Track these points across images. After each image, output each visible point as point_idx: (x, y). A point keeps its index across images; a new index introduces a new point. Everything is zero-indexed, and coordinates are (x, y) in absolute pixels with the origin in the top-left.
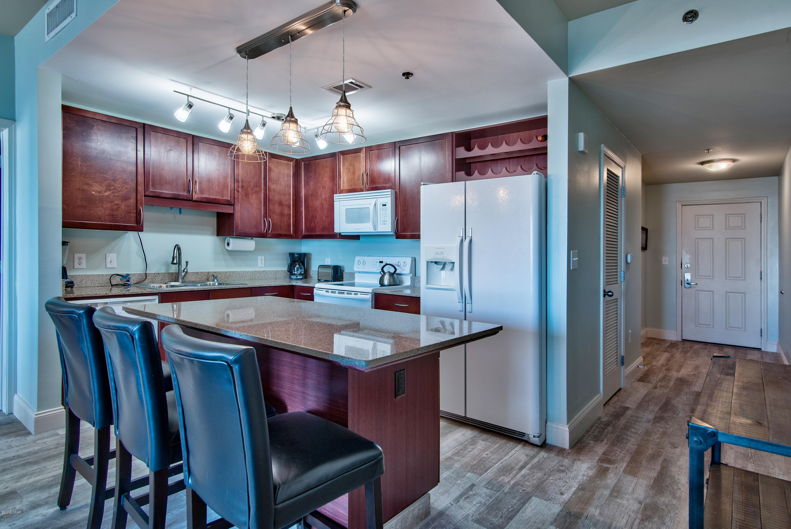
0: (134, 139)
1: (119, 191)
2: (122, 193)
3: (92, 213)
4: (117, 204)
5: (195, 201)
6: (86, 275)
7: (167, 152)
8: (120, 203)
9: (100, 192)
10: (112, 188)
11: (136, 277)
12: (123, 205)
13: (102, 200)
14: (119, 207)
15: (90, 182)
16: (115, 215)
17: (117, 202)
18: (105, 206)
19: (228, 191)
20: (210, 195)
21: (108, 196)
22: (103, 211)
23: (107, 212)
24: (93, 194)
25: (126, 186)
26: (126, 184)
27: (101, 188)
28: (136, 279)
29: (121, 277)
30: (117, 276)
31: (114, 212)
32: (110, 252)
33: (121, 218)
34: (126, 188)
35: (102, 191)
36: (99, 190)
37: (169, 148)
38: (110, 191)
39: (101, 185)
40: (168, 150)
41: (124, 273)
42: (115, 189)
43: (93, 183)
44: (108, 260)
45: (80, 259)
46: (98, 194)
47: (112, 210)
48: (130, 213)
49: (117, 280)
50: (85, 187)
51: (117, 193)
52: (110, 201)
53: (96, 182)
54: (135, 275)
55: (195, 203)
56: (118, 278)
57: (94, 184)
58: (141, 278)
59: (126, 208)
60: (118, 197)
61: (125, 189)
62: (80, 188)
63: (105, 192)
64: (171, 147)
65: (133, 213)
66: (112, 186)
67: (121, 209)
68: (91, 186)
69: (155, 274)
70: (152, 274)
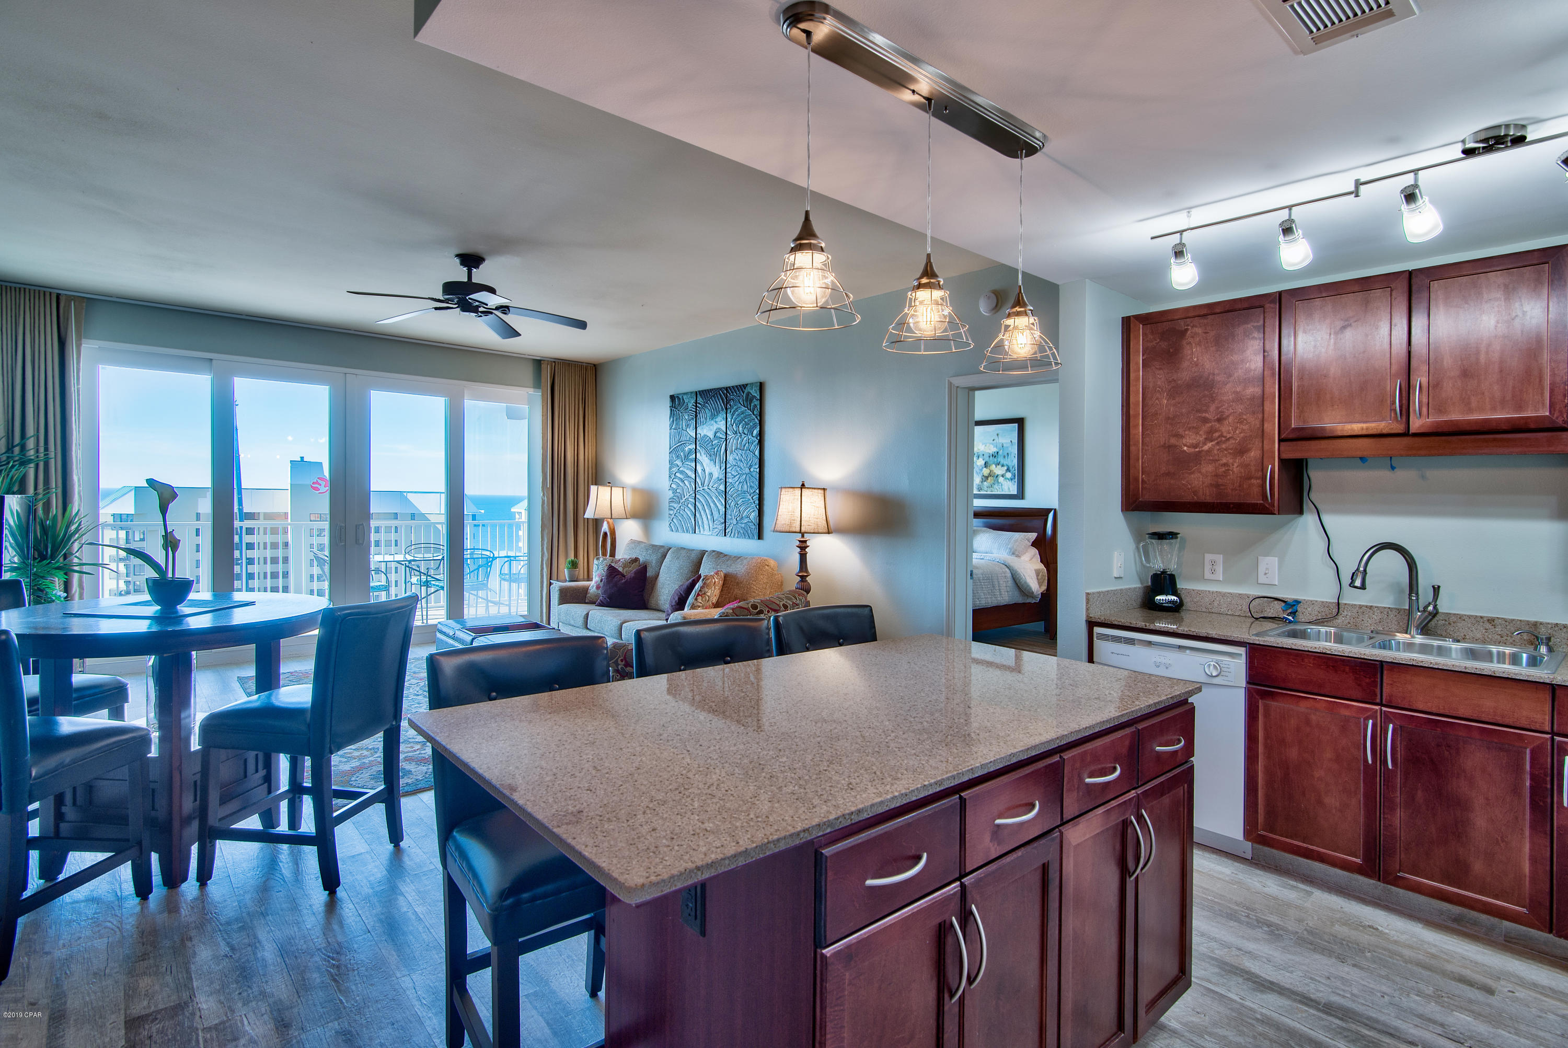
0: (1259, 332)
1: (1228, 439)
2: (1233, 442)
3: (1183, 484)
4: (1225, 465)
5: (1416, 435)
6: (1220, 593)
7: (1336, 333)
8: (1231, 461)
9: (1195, 446)
10: (1217, 434)
11: (1316, 608)
12: (1236, 465)
13: (1198, 457)
14: (1228, 470)
15: (1181, 431)
16: (1222, 485)
17: (1224, 461)
18: (1203, 471)
19: (1542, 389)
20: (1471, 411)
21: (1209, 451)
22: (1201, 479)
23: (1208, 481)
24: (1184, 451)
25: (1241, 426)
26: (1241, 423)
27: (1198, 438)
28: (1316, 613)
29: (1283, 604)
30: (1276, 602)
31: (1220, 480)
32: (1267, 555)
33: (1232, 490)
34: (1243, 431)
35: (1199, 443)
36: (1194, 441)
37: (1339, 324)
38: (1212, 441)
39: (1197, 433)
40: (1338, 328)
41: (1289, 596)
42: (1221, 436)
43: (1185, 431)
44: (1262, 568)
45: (1213, 563)
46: (1192, 450)
47: (1216, 476)
48: (1250, 478)
49: (1276, 609)
50: (1173, 441)
51: (1224, 442)
52: (1212, 460)
53: (1189, 429)
54: (1313, 603)
55: (1417, 439)
56: (1278, 606)
57: (1187, 433)
58: (1327, 613)
59: (1243, 471)
60: (1226, 450)
61: (1240, 433)
62: (1165, 444)
63: (1205, 444)
64: (1346, 320)
65: (1257, 478)
66: (1216, 431)
67: (1233, 472)
68: (1182, 437)
69: (1361, 607)
70: (1353, 606)
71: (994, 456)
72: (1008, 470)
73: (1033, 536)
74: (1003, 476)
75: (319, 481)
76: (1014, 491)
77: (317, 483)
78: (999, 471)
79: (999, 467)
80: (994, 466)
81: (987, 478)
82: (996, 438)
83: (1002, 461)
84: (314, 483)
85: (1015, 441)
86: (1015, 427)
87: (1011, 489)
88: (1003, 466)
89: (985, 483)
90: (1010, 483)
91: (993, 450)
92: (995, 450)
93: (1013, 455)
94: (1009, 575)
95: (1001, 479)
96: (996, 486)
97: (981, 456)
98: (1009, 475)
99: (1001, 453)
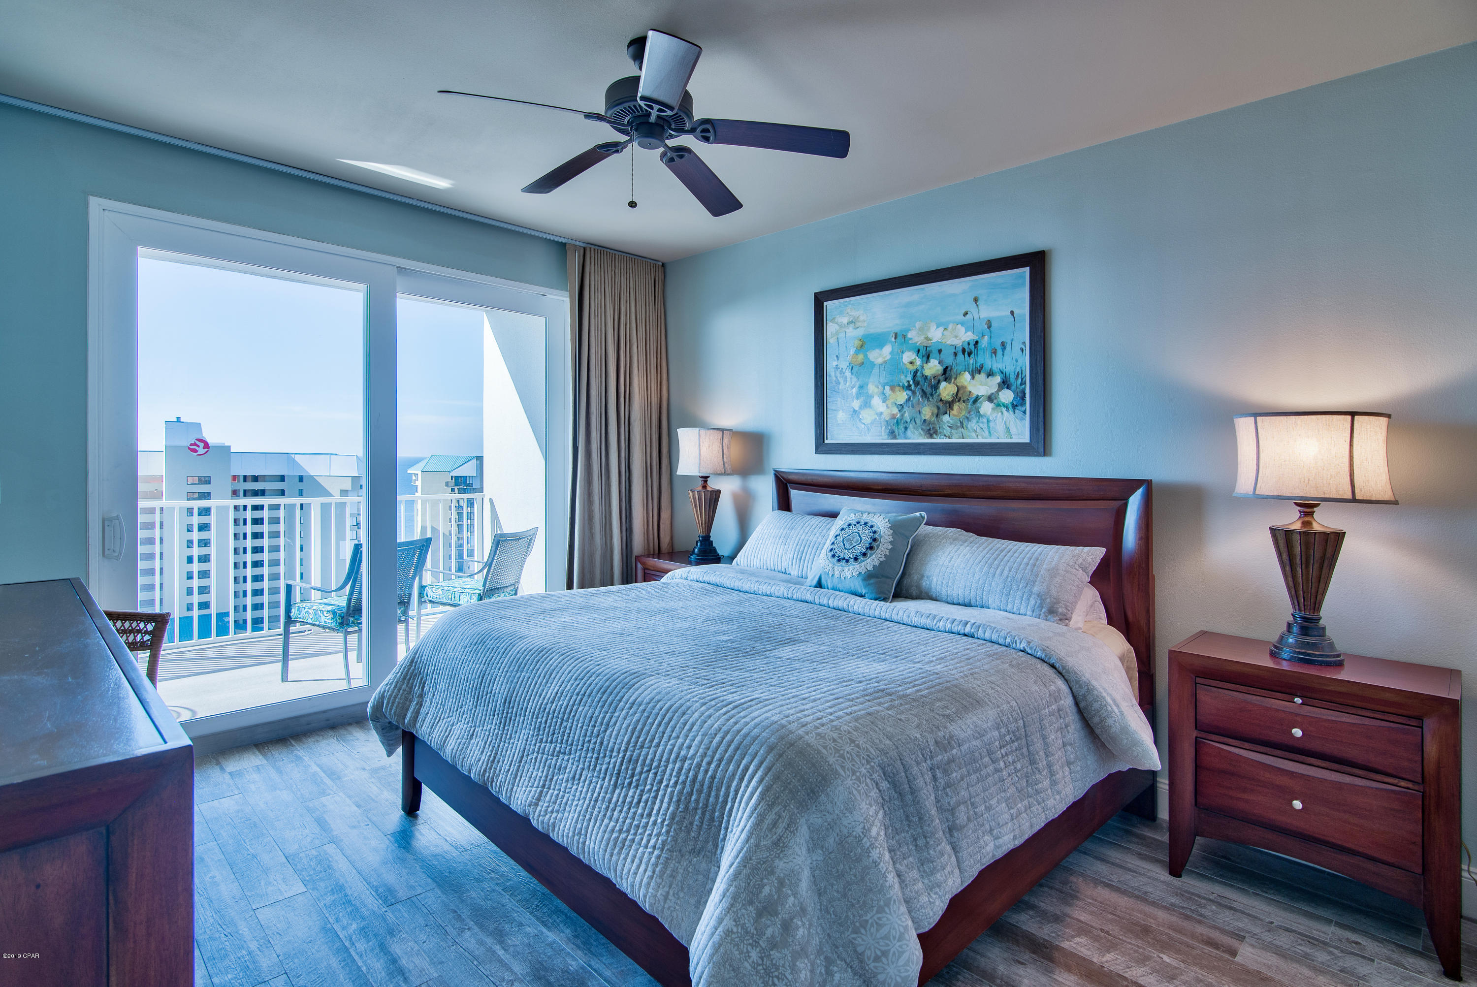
71: (968, 351)
72: (1005, 384)
73: (1095, 554)
74: (990, 399)
75: (198, 443)
76: (1024, 436)
77: (195, 444)
78: (980, 387)
79: (982, 377)
80: (967, 376)
81: (950, 405)
82: (972, 308)
83: (990, 363)
84: (191, 445)
85: (1024, 310)
86: (1022, 276)
87: (1013, 430)
88: (990, 374)
89: (946, 418)
90: (1009, 416)
91: (964, 336)
92: (970, 336)
93: (1017, 347)
94: (1067, 701)
95: (986, 407)
96: (973, 424)
97: (935, 353)
98: (1007, 396)
99: (984, 342)
